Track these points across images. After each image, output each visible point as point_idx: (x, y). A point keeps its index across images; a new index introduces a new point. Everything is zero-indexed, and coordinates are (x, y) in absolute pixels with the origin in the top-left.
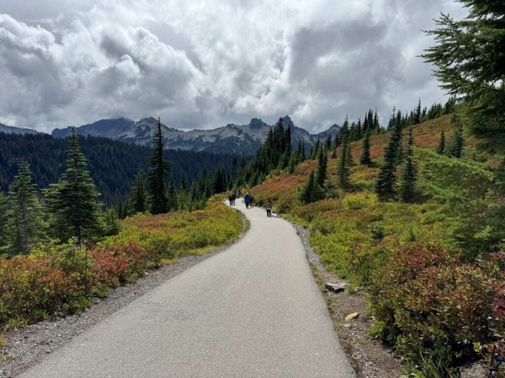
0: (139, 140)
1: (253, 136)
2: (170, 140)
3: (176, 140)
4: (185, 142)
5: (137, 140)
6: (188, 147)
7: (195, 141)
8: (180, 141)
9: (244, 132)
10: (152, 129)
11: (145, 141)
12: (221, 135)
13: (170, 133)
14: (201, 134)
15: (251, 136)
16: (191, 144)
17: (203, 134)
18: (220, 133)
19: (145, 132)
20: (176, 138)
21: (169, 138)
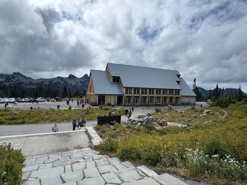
0: (6, 82)
1: (69, 82)
2: (25, 83)
3: (28, 83)
4: (33, 84)
5: (4, 82)
6: (34, 86)
7: (39, 83)
8: (31, 83)
9: (65, 80)
10: (16, 78)
11: (9, 83)
12: (53, 81)
13: (26, 80)
14: (43, 81)
15: (68, 82)
16: (36, 85)
17: (44, 81)
18: (53, 80)
19: (11, 79)
20: (28, 82)
21: (24, 82)
